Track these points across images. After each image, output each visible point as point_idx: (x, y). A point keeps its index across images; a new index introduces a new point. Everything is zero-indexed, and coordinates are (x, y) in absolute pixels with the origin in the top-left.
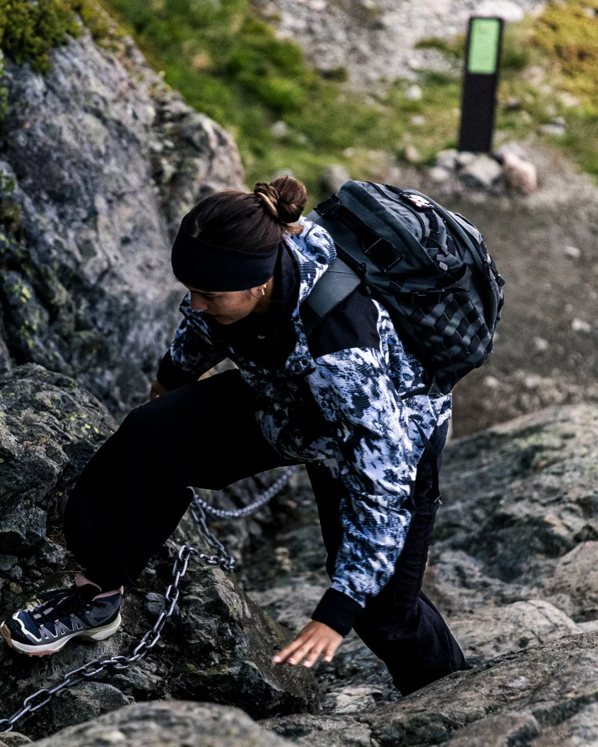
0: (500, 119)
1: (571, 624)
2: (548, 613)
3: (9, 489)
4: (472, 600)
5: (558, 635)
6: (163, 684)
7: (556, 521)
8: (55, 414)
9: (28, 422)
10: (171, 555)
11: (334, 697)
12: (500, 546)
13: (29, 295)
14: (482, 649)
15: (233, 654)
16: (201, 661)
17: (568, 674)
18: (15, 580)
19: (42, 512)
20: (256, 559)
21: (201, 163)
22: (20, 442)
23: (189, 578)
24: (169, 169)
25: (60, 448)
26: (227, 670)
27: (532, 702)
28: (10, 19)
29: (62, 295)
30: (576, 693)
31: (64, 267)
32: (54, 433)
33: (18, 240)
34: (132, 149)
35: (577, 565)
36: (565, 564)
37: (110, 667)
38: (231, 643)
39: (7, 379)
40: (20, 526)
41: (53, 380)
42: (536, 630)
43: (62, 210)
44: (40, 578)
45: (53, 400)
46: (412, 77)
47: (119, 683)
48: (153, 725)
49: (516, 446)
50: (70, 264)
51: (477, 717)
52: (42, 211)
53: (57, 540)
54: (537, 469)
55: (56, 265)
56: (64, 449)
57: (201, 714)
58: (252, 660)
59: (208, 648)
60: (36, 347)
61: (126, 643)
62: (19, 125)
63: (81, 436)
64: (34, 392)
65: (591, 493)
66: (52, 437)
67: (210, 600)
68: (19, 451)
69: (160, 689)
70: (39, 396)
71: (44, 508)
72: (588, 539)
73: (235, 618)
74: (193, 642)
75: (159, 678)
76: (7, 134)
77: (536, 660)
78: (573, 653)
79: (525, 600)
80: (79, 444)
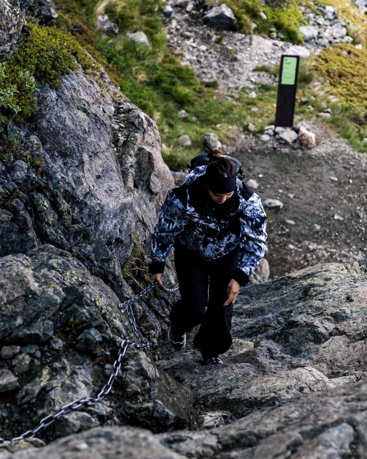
0: (297, 109)
1: (326, 379)
2: (314, 374)
3: (34, 311)
4: (276, 366)
5: (319, 385)
6: (113, 412)
7: (320, 325)
8: (58, 271)
9: (45, 276)
10: (118, 345)
11: (203, 418)
12: (290, 337)
13: (47, 206)
14: (279, 392)
15: (150, 396)
16: (133, 399)
17: (319, 411)
18: (37, 358)
19: (51, 323)
20: (165, 343)
21: (138, 136)
22: (40, 286)
23: (127, 357)
24: (122, 139)
25: (61, 289)
26: (146, 405)
27: (301, 425)
28: (38, 60)
29: (65, 206)
30: (323, 421)
31: (66, 191)
32: (58, 281)
33: (42, 177)
34: (102, 129)
35: (330, 348)
36: (324, 348)
37: (85, 404)
38: (149, 391)
39: (34, 252)
40: (39, 330)
41: (59, 253)
42: (308, 383)
43: (65, 161)
44: (50, 357)
45: (58, 264)
46: (252, 86)
47: (90, 412)
48: (103, 440)
49: (301, 284)
50: (69, 189)
51: (272, 433)
52: (55, 161)
53: (59, 337)
54: (311, 297)
55: (62, 190)
56: (63, 290)
57: (128, 434)
58: (159, 400)
59: (136, 393)
60: (51, 232)
61: (94, 391)
62: (43, 116)
63: (72, 283)
64: (48, 260)
65: (338, 311)
66: (57, 284)
67: (138, 368)
68: (40, 291)
69: (111, 415)
70: (51, 262)
71: (53, 320)
72: (336, 334)
73: (151, 377)
74: (128, 390)
75: (111, 409)
76: (37, 121)
77: (303, 403)
78: (323, 400)
79: (303, 367)
80: (71, 287)
